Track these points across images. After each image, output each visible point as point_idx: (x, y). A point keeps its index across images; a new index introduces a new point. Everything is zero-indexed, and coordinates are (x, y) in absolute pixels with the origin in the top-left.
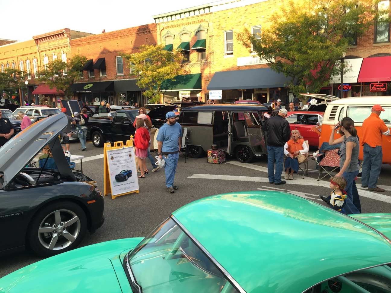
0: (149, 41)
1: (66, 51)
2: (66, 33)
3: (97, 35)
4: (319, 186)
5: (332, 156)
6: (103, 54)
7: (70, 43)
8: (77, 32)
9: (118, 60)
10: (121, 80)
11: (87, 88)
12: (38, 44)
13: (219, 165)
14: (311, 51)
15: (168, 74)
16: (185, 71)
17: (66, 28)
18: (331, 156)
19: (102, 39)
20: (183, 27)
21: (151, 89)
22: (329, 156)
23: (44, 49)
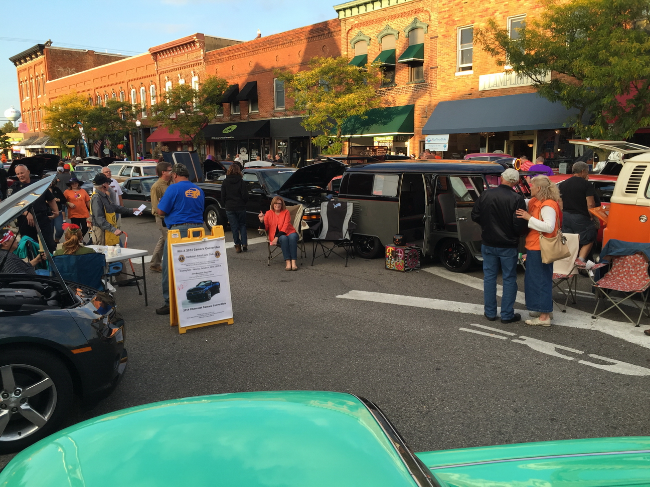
0: (328, 49)
1: (198, 71)
2: (199, 41)
3: (246, 43)
4: (592, 329)
5: (627, 269)
6: (254, 74)
7: (204, 58)
8: (216, 38)
9: (277, 85)
10: (281, 118)
11: (228, 132)
12: (156, 61)
13: (405, 275)
14: (615, 60)
15: (354, 107)
16: (387, 102)
17: (198, 34)
18: (624, 268)
19: (252, 50)
20: (385, 23)
21: (326, 133)
22: (619, 269)
23: (166, 69)
